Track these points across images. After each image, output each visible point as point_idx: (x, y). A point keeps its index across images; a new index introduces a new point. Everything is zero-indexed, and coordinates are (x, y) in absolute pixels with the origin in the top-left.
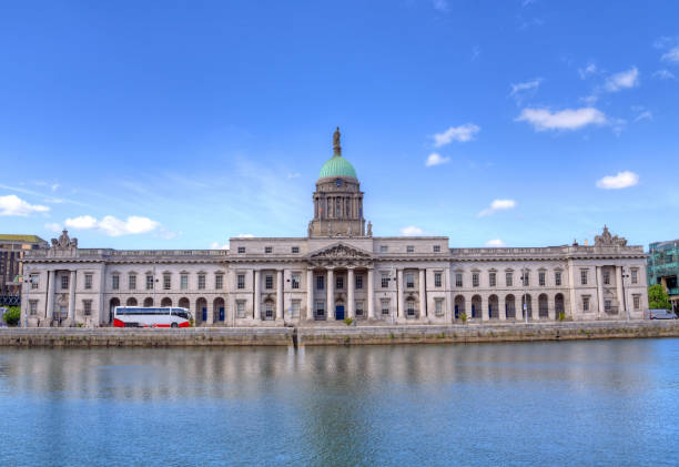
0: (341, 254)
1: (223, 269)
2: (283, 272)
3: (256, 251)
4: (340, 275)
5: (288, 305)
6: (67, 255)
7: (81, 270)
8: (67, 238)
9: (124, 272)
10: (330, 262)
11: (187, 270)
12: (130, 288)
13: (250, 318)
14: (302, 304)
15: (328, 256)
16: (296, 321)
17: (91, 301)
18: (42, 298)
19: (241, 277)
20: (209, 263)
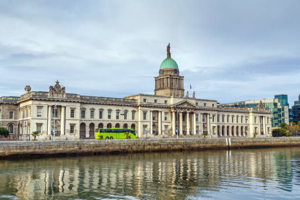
0: (185, 106)
1: (135, 109)
2: (161, 112)
3: (150, 101)
4: (184, 114)
5: (163, 128)
6: (60, 97)
7: (69, 106)
8: (60, 86)
9: (88, 108)
10: (182, 109)
11: (119, 109)
12: (91, 118)
13: (149, 134)
14: (169, 128)
15: (181, 106)
16: (166, 136)
17: (75, 124)
18: (44, 122)
19: (145, 113)
20: (130, 106)
